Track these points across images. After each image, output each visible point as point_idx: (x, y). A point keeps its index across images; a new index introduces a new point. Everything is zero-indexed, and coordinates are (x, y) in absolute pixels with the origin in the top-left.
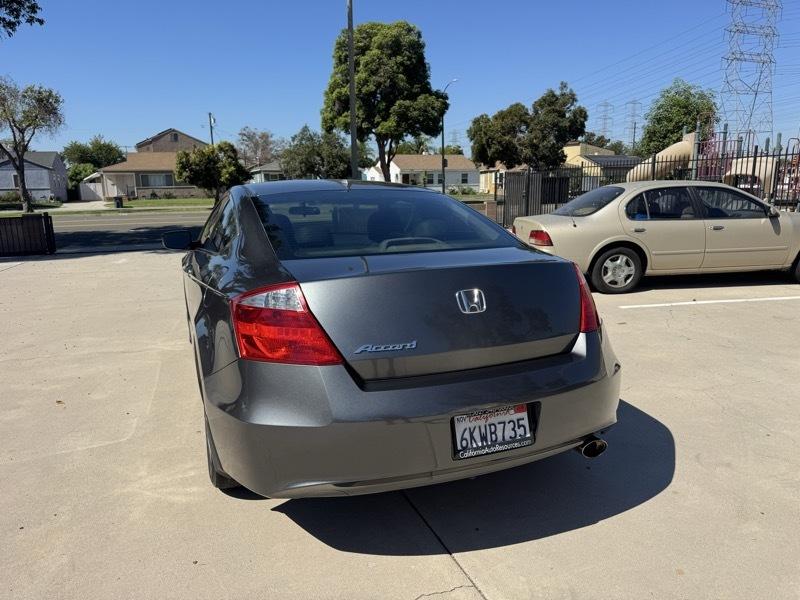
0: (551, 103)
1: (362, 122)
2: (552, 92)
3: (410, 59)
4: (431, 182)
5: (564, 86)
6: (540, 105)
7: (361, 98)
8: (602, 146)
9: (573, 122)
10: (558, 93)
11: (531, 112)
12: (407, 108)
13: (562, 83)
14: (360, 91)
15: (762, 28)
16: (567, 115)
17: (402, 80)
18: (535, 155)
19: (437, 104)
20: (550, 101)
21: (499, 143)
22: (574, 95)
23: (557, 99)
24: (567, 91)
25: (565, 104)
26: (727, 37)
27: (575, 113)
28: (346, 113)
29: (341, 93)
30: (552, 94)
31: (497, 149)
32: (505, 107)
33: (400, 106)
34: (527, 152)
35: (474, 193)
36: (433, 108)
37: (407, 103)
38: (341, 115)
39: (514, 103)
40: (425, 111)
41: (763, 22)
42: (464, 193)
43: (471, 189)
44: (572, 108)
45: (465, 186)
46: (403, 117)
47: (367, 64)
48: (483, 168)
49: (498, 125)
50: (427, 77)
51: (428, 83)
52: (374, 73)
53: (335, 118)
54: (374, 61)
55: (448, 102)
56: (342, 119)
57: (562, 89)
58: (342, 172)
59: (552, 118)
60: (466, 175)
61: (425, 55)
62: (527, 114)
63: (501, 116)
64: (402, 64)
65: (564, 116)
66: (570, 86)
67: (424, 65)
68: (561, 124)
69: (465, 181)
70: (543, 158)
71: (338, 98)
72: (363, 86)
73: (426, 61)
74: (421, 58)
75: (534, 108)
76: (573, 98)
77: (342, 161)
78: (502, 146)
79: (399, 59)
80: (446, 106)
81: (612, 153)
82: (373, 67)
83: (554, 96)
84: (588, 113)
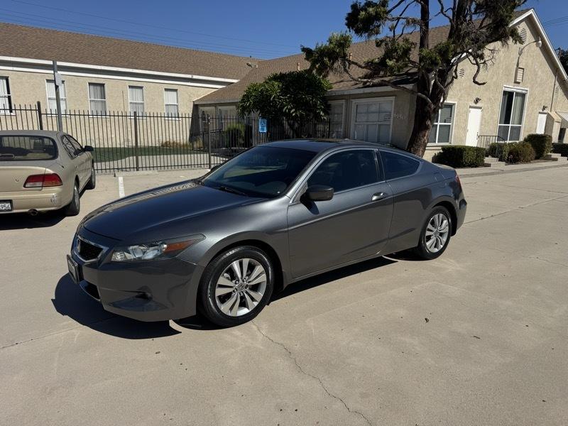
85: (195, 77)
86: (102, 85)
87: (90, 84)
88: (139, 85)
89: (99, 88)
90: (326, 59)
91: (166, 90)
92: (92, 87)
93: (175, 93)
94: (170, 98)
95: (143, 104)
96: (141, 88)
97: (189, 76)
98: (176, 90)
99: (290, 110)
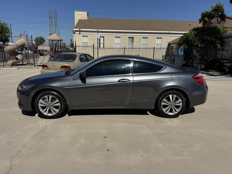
85: (170, 32)
86: (133, 38)
87: (129, 37)
88: (147, 37)
89: (132, 39)
90: (206, 19)
91: (157, 38)
92: (129, 39)
93: (161, 39)
94: (159, 41)
95: (147, 44)
96: (147, 38)
97: (168, 32)
98: (161, 38)
99: (198, 44)
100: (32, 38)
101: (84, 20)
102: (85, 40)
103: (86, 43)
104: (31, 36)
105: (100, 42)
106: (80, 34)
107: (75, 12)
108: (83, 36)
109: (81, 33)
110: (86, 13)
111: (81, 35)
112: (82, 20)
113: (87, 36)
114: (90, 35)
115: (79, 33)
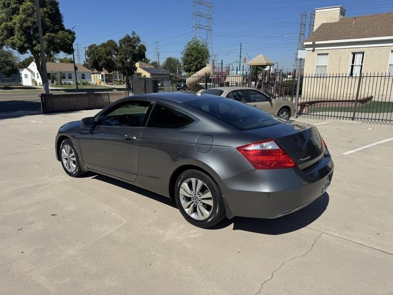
0: (128, 41)
1: (24, 43)
2: (128, 36)
3: (51, 10)
4: (64, 78)
5: (134, 33)
6: (123, 42)
7: (22, 30)
8: (147, 63)
9: (140, 51)
10: (131, 36)
11: (118, 45)
12: (53, 38)
13: (133, 32)
14: (22, 25)
15: (206, 15)
16: (137, 48)
17: (48, 22)
18: (123, 66)
19: (70, 37)
20: (127, 40)
21: (105, 59)
22: (139, 38)
23: (131, 40)
24: (136, 36)
25: (135, 42)
26: (194, 17)
27: (140, 47)
28: (12, 37)
29: (7, 25)
30: (128, 37)
31: (104, 63)
32: (105, 42)
33: (49, 36)
34: (119, 65)
35: (89, 84)
36: (68, 39)
37: (53, 34)
38: (8, 38)
39: (110, 39)
40: (64, 40)
41: (207, 13)
42: (84, 84)
43: (88, 82)
44: (138, 44)
45: (84, 81)
46: (51, 42)
47: (24, 10)
48: (96, 71)
49: (103, 49)
50: (62, 21)
51: (63, 25)
52: (30, 15)
53: (4, 39)
54: (29, 9)
55: (75, 36)
56: (9, 41)
57: (133, 35)
58: (8, 71)
59: (130, 49)
60: (84, 75)
61: (60, 9)
62: (117, 46)
63: (104, 45)
64: (47, 12)
65: (135, 48)
66: (137, 34)
67: (60, 15)
68: (134, 52)
69: (83, 78)
70: (127, 68)
71: (6, 28)
72: (23, 23)
73: (60, 12)
74: (58, 11)
75: (120, 43)
76: (138, 40)
77: (8, 65)
78: (107, 61)
79: (45, 9)
80: (74, 38)
81: (153, 67)
82: (30, 12)
83: (129, 38)
84: (146, 48)
100: (222, 64)
101: (331, 23)
102: (323, 61)
103: (323, 66)
104: (222, 61)
105: (353, 63)
106: (313, 51)
107: (316, 11)
108: (318, 54)
109: (316, 49)
110: (339, 8)
111: (316, 53)
112: (328, 24)
113: (328, 54)
114: (334, 50)
115: (312, 49)
